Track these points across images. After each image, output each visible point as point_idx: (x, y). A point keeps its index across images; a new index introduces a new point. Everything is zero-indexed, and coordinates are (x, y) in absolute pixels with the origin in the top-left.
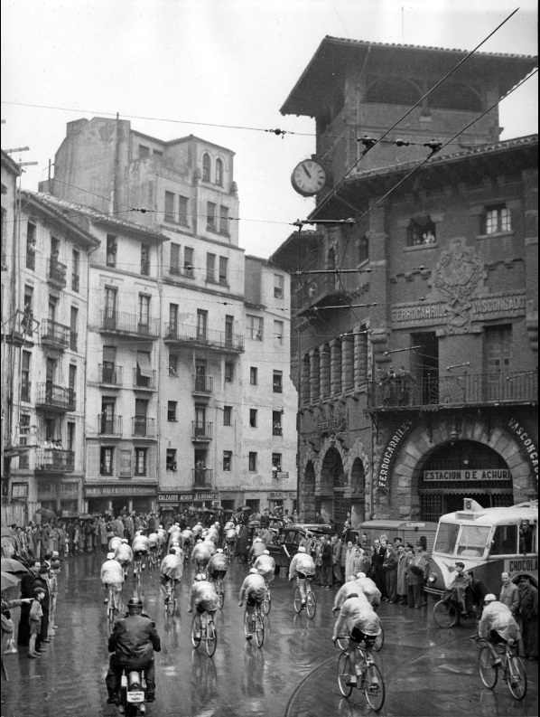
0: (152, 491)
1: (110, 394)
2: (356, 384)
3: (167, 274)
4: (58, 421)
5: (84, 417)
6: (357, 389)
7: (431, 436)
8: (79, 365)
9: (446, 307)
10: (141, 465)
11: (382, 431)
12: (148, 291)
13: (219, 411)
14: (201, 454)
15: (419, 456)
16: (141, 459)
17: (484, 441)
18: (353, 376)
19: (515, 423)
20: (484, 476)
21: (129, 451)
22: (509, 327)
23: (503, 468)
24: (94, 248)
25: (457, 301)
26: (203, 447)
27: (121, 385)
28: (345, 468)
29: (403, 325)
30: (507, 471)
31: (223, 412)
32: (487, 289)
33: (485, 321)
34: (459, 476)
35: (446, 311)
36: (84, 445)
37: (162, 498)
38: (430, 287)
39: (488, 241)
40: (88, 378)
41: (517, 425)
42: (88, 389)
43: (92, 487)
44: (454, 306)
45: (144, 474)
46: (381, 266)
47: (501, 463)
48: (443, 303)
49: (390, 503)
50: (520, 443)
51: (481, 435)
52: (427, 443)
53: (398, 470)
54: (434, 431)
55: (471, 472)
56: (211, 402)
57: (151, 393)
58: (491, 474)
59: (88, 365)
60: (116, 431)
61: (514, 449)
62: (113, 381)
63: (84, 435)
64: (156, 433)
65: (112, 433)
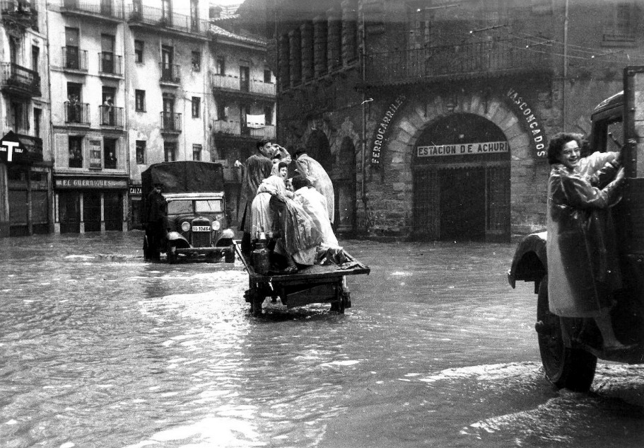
0: (122, 184)
1: (76, 81)
2: (345, 61)
4: (24, 106)
5: (49, 104)
6: (345, 66)
7: (426, 111)
8: (42, 47)
13: (187, 101)
17: (481, 113)
18: (341, 53)
19: (513, 93)
20: (480, 149)
21: (98, 142)
23: (500, 140)
26: (173, 140)
27: (87, 71)
28: (333, 150)
30: (504, 143)
31: (190, 103)
34: (454, 150)
36: (52, 134)
37: (132, 192)
40: (52, 63)
41: (516, 95)
42: (51, 73)
43: (62, 178)
47: (499, 135)
49: (383, 180)
51: (478, 107)
52: (423, 117)
53: (392, 146)
54: (428, 106)
55: (466, 145)
56: (178, 93)
57: (118, 80)
58: (487, 147)
59: (51, 48)
60: (84, 121)
61: (513, 120)
62: (77, 67)
63: (51, 123)
64: (124, 123)
65: (79, 121)
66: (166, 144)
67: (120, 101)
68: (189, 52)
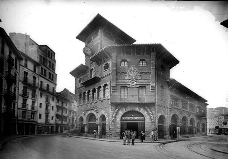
0: (35, 123)
1: (25, 98)
3: (40, 74)
5: (18, 103)
7: (126, 109)
8: (17, 89)
9: (130, 81)
10: (33, 117)
11: (113, 108)
12: (36, 76)
13: (51, 107)
14: (47, 116)
15: (122, 114)
16: (33, 115)
17: (139, 111)
19: (147, 107)
20: (137, 118)
21: (30, 113)
22: (145, 87)
24: (21, 60)
25: (133, 80)
26: (47, 114)
27: (28, 97)
28: (97, 117)
29: (119, 84)
30: (144, 117)
32: (140, 78)
33: (140, 85)
34: (131, 118)
35: (130, 82)
36: (18, 110)
37: (38, 125)
38: (126, 76)
39: (141, 67)
40: (19, 93)
42: (19, 96)
43: (20, 121)
44: (132, 81)
45: (34, 119)
46: (115, 69)
47: (142, 116)
48: (129, 80)
49: (115, 124)
50: (147, 112)
51: (138, 109)
52: (125, 111)
53: (117, 116)
55: (134, 117)
56: (49, 105)
57: (36, 100)
58: (139, 118)
59: (19, 90)
60: (27, 107)
61: (146, 113)
62: (26, 95)
63: (18, 107)
64: (37, 110)
65: (25, 108)
66: (46, 115)
67: (36, 105)
68: (52, 97)
